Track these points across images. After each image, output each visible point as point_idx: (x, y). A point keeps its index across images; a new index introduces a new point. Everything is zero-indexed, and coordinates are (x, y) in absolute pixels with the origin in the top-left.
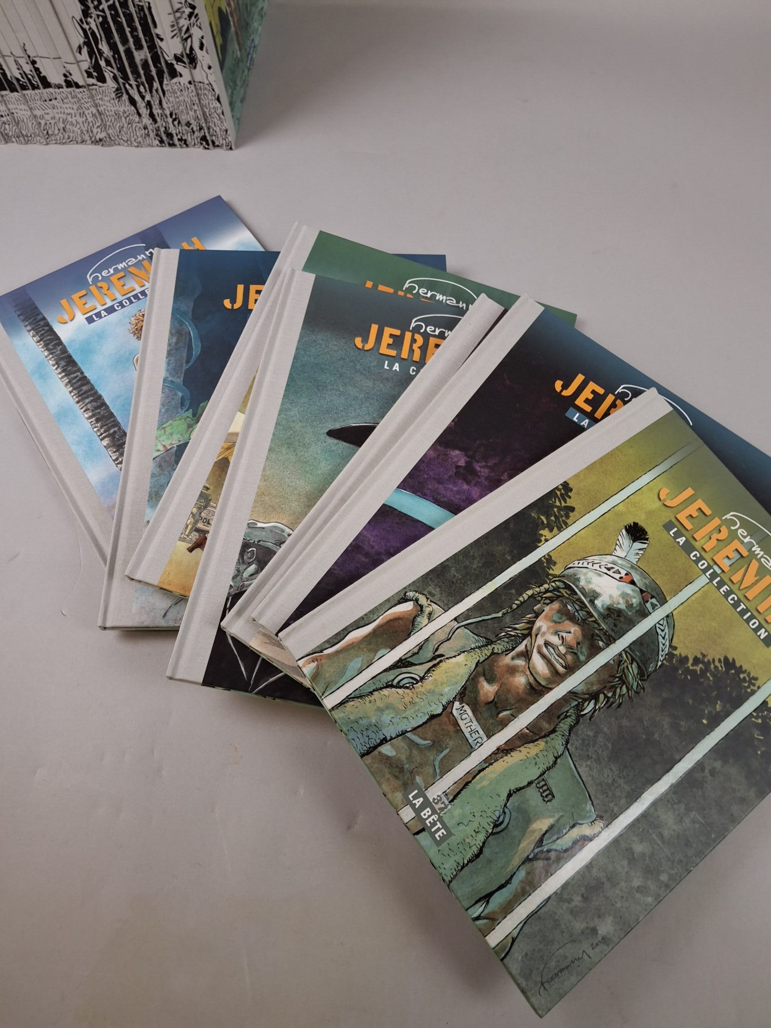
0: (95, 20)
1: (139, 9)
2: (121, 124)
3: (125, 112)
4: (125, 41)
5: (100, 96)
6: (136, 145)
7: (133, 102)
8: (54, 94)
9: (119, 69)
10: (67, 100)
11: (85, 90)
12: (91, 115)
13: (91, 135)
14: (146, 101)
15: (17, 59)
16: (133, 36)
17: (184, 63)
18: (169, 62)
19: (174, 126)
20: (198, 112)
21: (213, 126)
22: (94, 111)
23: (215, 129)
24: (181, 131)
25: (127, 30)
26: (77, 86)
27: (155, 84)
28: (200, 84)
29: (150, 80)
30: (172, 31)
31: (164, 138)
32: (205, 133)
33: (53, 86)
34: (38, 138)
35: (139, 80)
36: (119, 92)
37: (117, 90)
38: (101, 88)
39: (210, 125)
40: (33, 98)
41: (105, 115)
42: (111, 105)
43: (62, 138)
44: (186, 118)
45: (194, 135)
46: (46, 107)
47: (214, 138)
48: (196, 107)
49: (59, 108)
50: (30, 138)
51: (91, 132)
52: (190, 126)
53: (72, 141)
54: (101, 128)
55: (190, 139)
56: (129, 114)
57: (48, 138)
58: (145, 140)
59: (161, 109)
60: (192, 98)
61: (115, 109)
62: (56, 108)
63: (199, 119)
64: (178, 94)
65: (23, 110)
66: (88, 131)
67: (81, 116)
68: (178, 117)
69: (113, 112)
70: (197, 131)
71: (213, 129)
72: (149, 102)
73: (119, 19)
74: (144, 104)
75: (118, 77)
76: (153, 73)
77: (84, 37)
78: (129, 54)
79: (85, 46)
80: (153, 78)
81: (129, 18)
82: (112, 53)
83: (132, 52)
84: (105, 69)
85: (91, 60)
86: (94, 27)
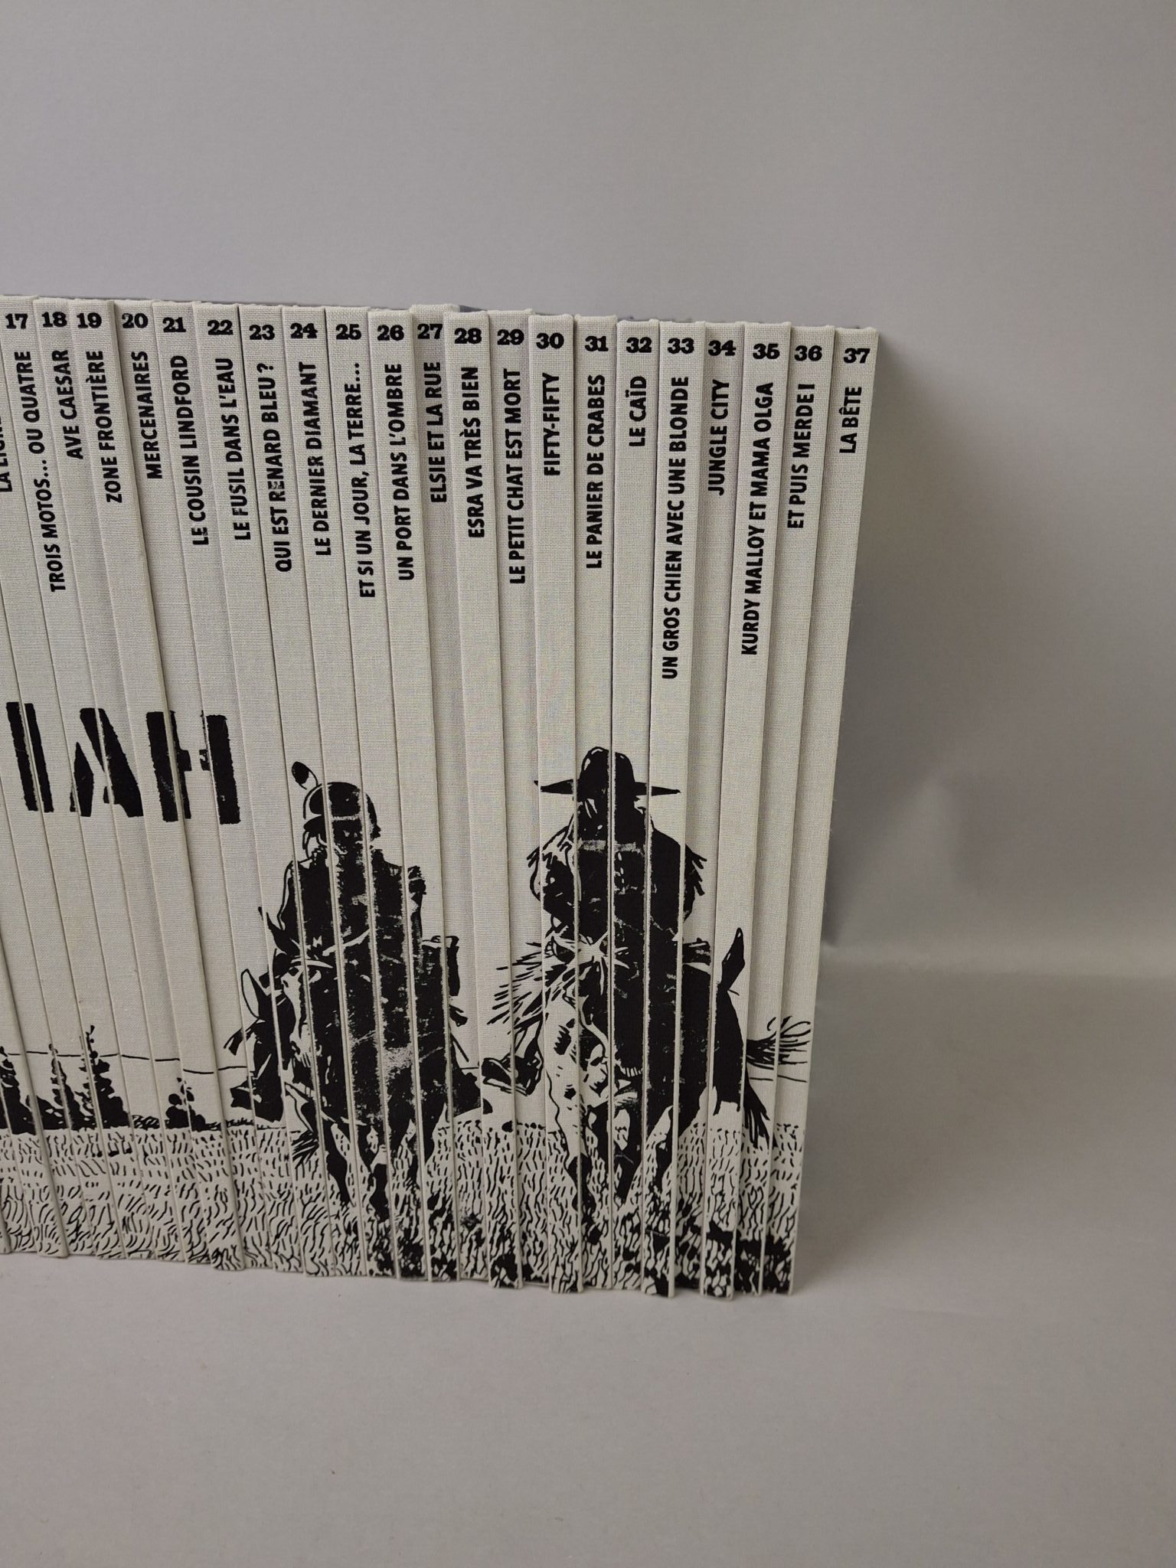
0: (301, 980)
1: (426, 955)
2: (288, 1219)
3: (308, 1190)
4: (363, 1023)
5: (252, 1150)
6: (313, 1269)
7: (337, 1166)
8: (128, 1139)
9: (324, 1090)
10: (159, 1156)
11: (216, 1134)
12: (212, 1192)
13: (195, 1240)
14: (373, 1166)
15: (58, 1059)
16: (388, 1015)
17: (507, 1080)
18: (465, 1072)
19: (433, 1227)
20: (508, 1198)
21: (539, 1231)
22: (224, 1183)
23: (541, 1237)
24: (447, 1241)
25: (379, 1000)
26: (199, 1124)
27: (411, 1126)
28: (530, 1130)
29: (401, 1115)
30: (495, 1008)
31: (396, 1255)
32: (512, 1248)
33: (132, 1121)
34: (46, 1241)
35: (371, 1116)
36: (305, 1145)
37: (304, 1137)
38: (262, 1132)
39: (532, 1227)
40: (67, 1146)
41: (250, 1194)
42: (275, 1172)
43: (110, 1245)
44: (469, 1205)
45: (481, 1249)
46: (96, 1169)
47: (532, 1259)
48: (506, 1186)
49: (129, 1172)
50: (25, 1240)
51: (199, 1233)
52: (476, 1229)
53: (136, 1251)
54: (228, 1224)
55: (464, 1261)
56: (319, 1195)
57: (73, 1241)
58: (340, 1259)
59: (408, 1186)
60: (502, 1162)
61: (283, 1181)
62: (121, 1171)
63: (505, 1214)
64: (465, 1151)
65: (32, 1174)
66: (189, 1230)
67: (185, 1193)
68: (451, 1205)
69: (276, 1188)
70: (492, 1242)
71: (536, 1239)
72: (381, 1169)
73: (366, 977)
74: (367, 1174)
75: (318, 1107)
76: (414, 1102)
77: (257, 1015)
78: (366, 1056)
79: (253, 1035)
80: (411, 1114)
81: (394, 977)
82: (319, 1053)
83: (375, 1052)
84: (288, 1088)
85: (258, 1067)
86: (292, 993)
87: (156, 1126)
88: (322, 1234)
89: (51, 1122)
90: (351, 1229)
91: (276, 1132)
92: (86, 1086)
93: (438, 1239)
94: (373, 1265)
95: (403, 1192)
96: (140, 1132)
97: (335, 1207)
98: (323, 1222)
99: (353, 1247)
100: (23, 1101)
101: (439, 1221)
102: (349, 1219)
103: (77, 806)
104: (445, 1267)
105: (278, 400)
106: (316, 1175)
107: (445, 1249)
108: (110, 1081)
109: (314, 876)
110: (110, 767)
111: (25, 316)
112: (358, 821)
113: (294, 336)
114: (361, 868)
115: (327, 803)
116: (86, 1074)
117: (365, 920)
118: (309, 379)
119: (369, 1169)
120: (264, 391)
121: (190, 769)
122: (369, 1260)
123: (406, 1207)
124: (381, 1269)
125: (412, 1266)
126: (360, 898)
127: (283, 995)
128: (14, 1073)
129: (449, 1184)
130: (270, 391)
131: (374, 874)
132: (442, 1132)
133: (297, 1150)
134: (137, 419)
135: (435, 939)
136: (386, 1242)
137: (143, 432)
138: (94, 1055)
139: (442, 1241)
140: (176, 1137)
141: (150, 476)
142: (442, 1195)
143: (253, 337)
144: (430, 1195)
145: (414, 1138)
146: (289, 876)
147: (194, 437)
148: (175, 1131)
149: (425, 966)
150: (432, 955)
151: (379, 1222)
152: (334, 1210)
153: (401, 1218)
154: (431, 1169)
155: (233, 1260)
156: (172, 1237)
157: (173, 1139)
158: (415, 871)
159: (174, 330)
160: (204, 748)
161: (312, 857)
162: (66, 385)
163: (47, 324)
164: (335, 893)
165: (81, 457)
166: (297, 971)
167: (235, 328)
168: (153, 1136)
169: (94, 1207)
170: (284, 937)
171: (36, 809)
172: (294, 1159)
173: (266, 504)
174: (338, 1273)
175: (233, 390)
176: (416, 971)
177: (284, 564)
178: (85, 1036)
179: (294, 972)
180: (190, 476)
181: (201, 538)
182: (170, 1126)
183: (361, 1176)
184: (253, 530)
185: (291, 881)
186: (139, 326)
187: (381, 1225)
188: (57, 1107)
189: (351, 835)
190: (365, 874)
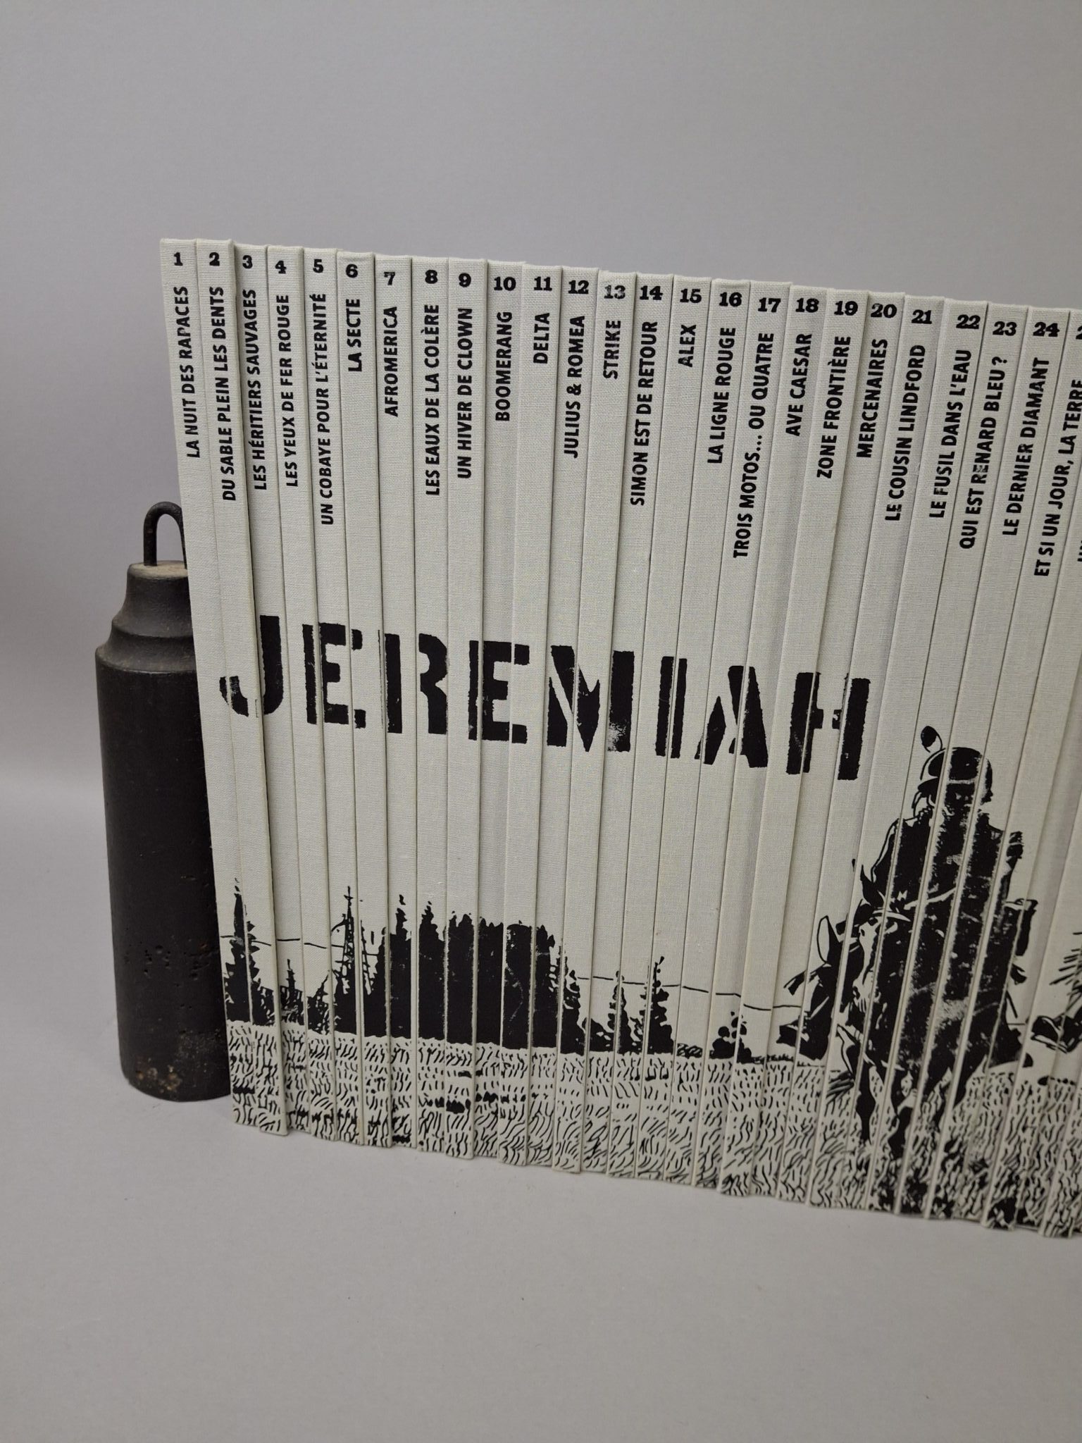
0: (877, 930)
1: (1006, 917)
2: (804, 1151)
3: (833, 1126)
4: (927, 973)
5: (786, 1084)
8: (668, 1065)
9: (873, 1035)
10: (694, 1084)
11: (758, 1067)
12: (740, 1121)
13: (708, 1165)
14: (900, 1108)
15: (622, 985)
16: (953, 970)
17: (1054, 1037)
18: (1011, 1028)
19: (943, 1168)
20: (1025, 1147)
21: (1043, 1179)
22: (753, 1113)
23: (1044, 1184)
24: (952, 1182)
25: (948, 953)
26: (745, 1056)
27: (948, 1075)
28: (1062, 1084)
29: (942, 1062)
30: (1061, 970)
31: (901, 1191)
32: (1016, 1192)
33: (676, 1049)
34: (565, 1156)
35: (911, 1062)
36: (841, 1085)
37: (843, 1077)
38: (801, 1068)
39: (1037, 1175)
40: (607, 1069)
41: (773, 1125)
42: (804, 1108)
43: (625, 1164)
44: (981, 1151)
45: (981, 1192)
46: (630, 1091)
47: (1029, 1204)
48: (1027, 1135)
49: (661, 1096)
50: (543, 1153)
51: (712, 1159)
52: (982, 1173)
53: (647, 1171)
54: (746, 1152)
55: (962, 1201)
56: (841, 1132)
57: (588, 1158)
58: (844, 1193)
59: (930, 1128)
60: (1029, 1113)
61: (808, 1116)
62: (653, 1096)
63: (1019, 1161)
64: (992, 1098)
65: (569, 1092)
66: (705, 1156)
67: (710, 1120)
68: (965, 1150)
69: (800, 1121)
70: (997, 1186)
71: (1039, 1186)
72: (907, 1112)
73: (941, 933)
74: (892, 1114)
75: (863, 1049)
76: (957, 1051)
77: (825, 959)
78: (921, 1006)
79: (817, 978)
80: (951, 1063)
81: (969, 933)
82: (877, 1000)
83: (931, 1002)
84: (840, 1029)
85: (813, 1008)
86: (867, 942)
87: (698, 1056)
88: (835, 1169)
89: (600, 1044)
90: (864, 1165)
91: (814, 1070)
92: (642, 1013)
93: (946, 1179)
94: (875, 1200)
95: (923, 1134)
96: (682, 1060)
97: (852, 1142)
98: (838, 1156)
99: (860, 1182)
100: (579, 1023)
101: (951, 1163)
102: (864, 1155)
103: (703, 754)
104: (944, 1206)
105: (1003, 391)
106: (844, 1113)
107: (948, 1190)
108: (664, 1010)
109: (915, 835)
110: (746, 721)
111: (778, 301)
112: (973, 785)
113: (1036, 334)
114: (963, 830)
115: (947, 766)
116: (645, 1002)
117: (954, 879)
118: (1039, 374)
119: (896, 1110)
120: (993, 382)
121: (820, 727)
122: (872, 1194)
123: (923, 1148)
124: (881, 1204)
125: (913, 1204)
126: (955, 858)
127: (858, 943)
128: (578, 995)
129: (969, 1130)
130: (998, 383)
131: (975, 837)
132: (976, 1082)
133: (832, 1088)
134: (862, 401)
135: (1018, 902)
136: (893, 1179)
137: (864, 414)
138: (657, 984)
139: (948, 1183)
140: (716, 1067)
141: (859, 455)
142: (960, 1139)
143: (996, 333)
144: (949, 1139)
145: (948, 1086)
146: (892, 832)
147: (913, 420)
148: (719, 1062)
149: (1003, 925)
150: (1011, 916)
151: (891, 1160)
152: (851, 1146)
153: (914, 1158)
154: (957, 1115)
155: (742, 1187)
156: (685, 1162)
157: (712, 1069)
158: (1017, 836)
159: (921, 322)
160: (839, 708)
161: (918, 817)
162: (802, 367)
163: (800, 309)
164: (932, 851)
165: (798, 434)
166: (876, 921)
167: (981, 324)
168: (693, 1065)
169: (619, 1127)
170: (872, 889)
171: (664, 755)
172: (828, 1096)
173: (966, 484)
174: (839, 1205)
175: (965, 380)
176: (992, 930)
177: (968, 542)
178: (653, 966)
179: (872, 923)
180: (900, 456)
181: (894, 514)
182: (712, 1056)
183: (886, 1116)
184: (948, 510)
185: (893, 836)
186: (887, 315)
187: (893, 1164)
188: (609, 1030)
189: (962, 799)
190: (965, 836)
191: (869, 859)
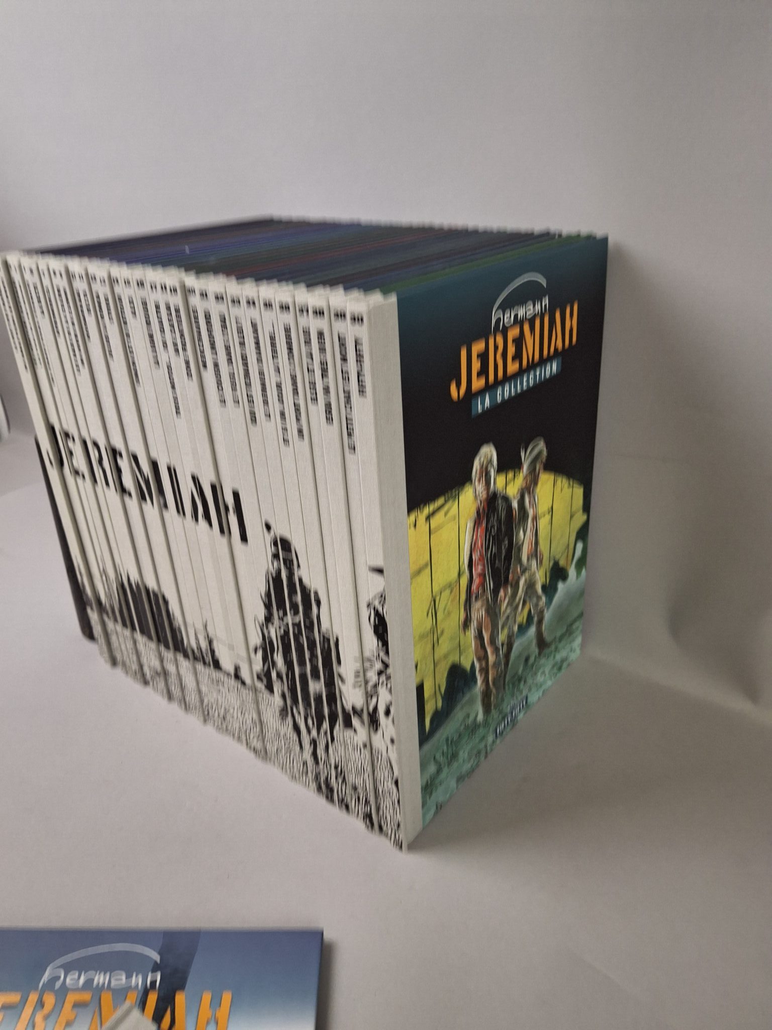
1: (324, 639)
3: (286, 735)
4: (302, 663)
5: (265, 706)
6: (291, 776)
7: (297, 730)
8: (222, 679)
9: (289, 690)
11: (251, 692)
14: (311, 737)
15: (197, 633)
16: (311, 662)
17: (363, 719)
18: (346, 710)
19: (337, 781)
25: (307, 654)
26: (243, 683)
27: (324, 723)
29: (320, 716)
31: (323, 786)
33: (223, 671)
35: (308, 710)
36: (284, 712)
37: (283, 708)
44: (354, 779)
48: (366, 777)
63: (367, 791)
68: (344, 774)
72: (314, 740)
73: (301, 640)
74: (309, 739)
75: (287, 696)
76: (324, 712)
77: (262, 641)
78: (304, 678)
79: (261, 650)
80: (324, 717)
81: (312, 644)
82: (286, 669)
83: (307, 679)
84: (276, 681)
85: (264, 666)
86: (273, 635)
87: (231, 677)
88: (293, 762)
90: (305, 764)
91: (272, 699)
92: (207, 649)
93: (340, 789)
94: (315, 786)
95: (324, 756)
96: (226, 677)
97: (297, 748)
98: (293, 754)
99: (306, 773)
100: (186, 645)
101: (340, 778)
102: (304, 758)
103: (194, 517)
104: (344, 804)
106: (289, 729)
107: (343, 795)
108: (214, 650)
109: (277, 579)
110: (202, 504)
112: (292, 558)
114: (295, 583)
115: (279, 545)
116: (206, 643)
117: (298, 610)
121: (229, 513)
122: (313, 782)
123: (326, 763)
124: (318, 791)
125: (330, 796)
126: (296, 597)
127: (270, 635)
128: (182, 633)
129: (343, 762)
131: (300, 589)
132: (338, 733)
133: (281, 713)
134: (197, 340)
135: (328, 633)
136: (319, 778)
138: (208, 635)
139: (342, 791)
141: (202, 366)
142: (340, 766)
143: (232, 304)
144: (335, 763)
145: (326, 730)
146: (268, 578)
147: (216, 352)
148: (237, 683)
149: (324, 645)
150: (327, 641)
151: (315, 766)
153: (324, 768)
154: (335, 750)
156: (240, 733)
157: (237, 686)
158: (316, 593)
159: (204, 297)
160: (233, 505)
161: (276, 571)
163: (162, 290)
164: (286, 592)
166: (274, 625)
167: (225, 298)
168: (231, 682)
169: (213, 705)
170: (268, 606)
171: (180, 514)
172: (280, 718)
174: (301, 783)
176: (320, 646)
177: (254, 419)
178: (204, 625)
180: (216, 371)
182: (235, 680)
183: (307, 739)
186: (192, 294)
187: (316, 769)
188: (198, 653)
189: (290, 565)
190: (297, 588)
191: (263, 589)
